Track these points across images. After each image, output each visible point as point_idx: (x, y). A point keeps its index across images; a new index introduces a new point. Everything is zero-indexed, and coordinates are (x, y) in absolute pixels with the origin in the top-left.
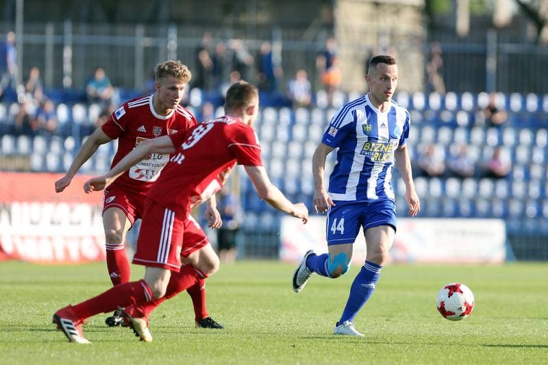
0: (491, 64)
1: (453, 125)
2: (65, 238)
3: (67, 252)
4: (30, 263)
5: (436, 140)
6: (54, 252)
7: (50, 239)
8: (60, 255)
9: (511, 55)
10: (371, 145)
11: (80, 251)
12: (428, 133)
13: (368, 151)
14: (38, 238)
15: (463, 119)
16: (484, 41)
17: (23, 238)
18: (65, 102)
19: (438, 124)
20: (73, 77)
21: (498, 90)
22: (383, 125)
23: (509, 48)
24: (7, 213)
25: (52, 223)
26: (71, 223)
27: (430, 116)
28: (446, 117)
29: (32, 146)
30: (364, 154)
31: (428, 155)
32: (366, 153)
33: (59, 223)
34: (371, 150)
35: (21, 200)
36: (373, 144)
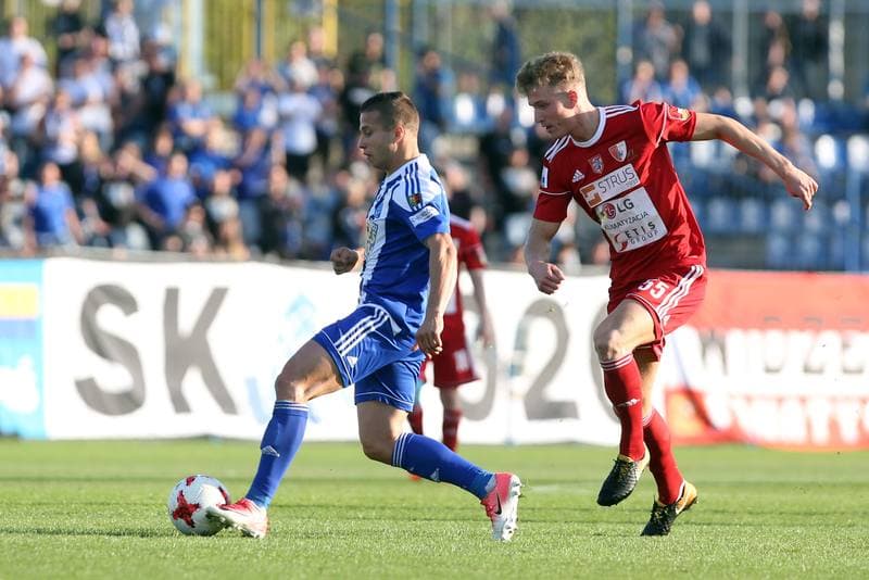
2: (833, 400)
3: (834, 426)
4: (763, 447)
6: (809, 427)
7: (803, 400)
8: (821, 434)
11: (860, 425)
14: (780, 400)
17: (749, 399)
18: (832, 132)
20: (847, 81)
24: (719, 351)
25: (807, 370)
26: (846, 371)
29: (767, 216)
33: (820, 371)
35: (745, 325)
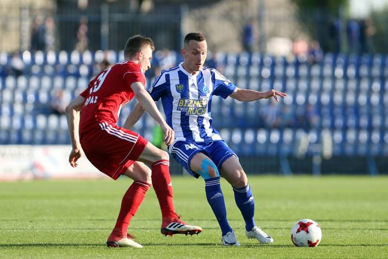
0: (105, 29)
1: (77, 76)
5: (64, 87)
9: (119, 23)
10: (184, 102)
12: (59, 82)
13: (182, 107)
15: (84, 70)
16: (99, 12)
19: (65, 74)
21: (110, 49)
22: (193, 85)
23: (118, 17)
27: (60, 69)
28: (72, 69)
30: (180, 110)
31: (59, 98)
32: (181, 109)
34: (185, 106)
36: (186, 101)
